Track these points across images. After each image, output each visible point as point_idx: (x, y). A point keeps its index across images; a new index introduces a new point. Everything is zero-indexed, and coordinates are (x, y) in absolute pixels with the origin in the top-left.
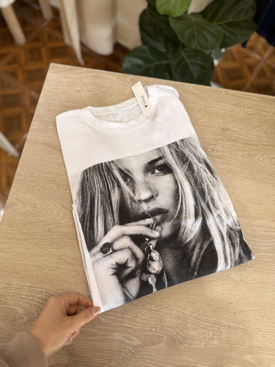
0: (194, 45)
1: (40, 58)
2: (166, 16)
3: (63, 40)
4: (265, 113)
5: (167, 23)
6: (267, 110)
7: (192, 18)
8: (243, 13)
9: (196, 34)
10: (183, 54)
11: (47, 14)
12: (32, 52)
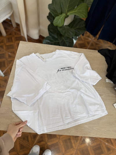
0: (66, 35)
1: (12, 41)
2: (57, 26)
3: (20, 35)
5: (57, 29)
7: (65, 27)
8: (82, 25)
10: (63, 38)
11: (14, 25)
12: (8, 39)
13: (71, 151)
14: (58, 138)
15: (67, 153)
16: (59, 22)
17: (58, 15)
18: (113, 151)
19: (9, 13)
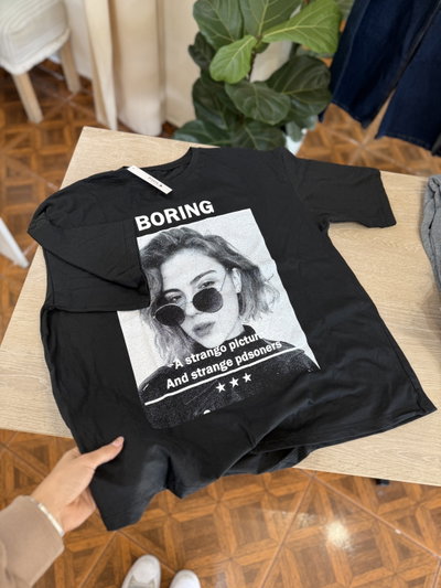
1: (61, 140)
2: (222, 83)
3: (95, 119)
5: (223, 91)
7: (256, 88)
8: (316, 81)
9: (257, 103)
10: (247, 130)
11: (74, 85)
12: (50, 132)
13: (262, 550)
14: (213, 499)
15: (247, 554)
16: (229, 66)
17: (228, 43)
18: (420, 560)
19: (57, 39)
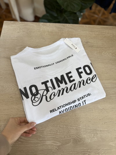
0: (69, 9)
3: (12, 17)
4: (104, 34)
6: (104, 32)
9: (69, 4)
10: (65, 15)
